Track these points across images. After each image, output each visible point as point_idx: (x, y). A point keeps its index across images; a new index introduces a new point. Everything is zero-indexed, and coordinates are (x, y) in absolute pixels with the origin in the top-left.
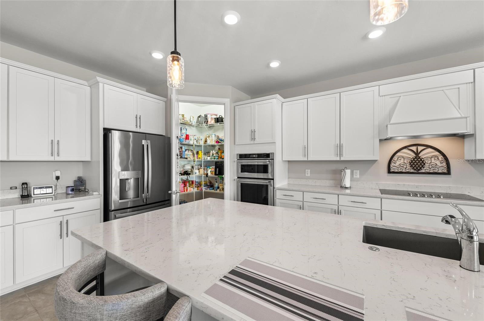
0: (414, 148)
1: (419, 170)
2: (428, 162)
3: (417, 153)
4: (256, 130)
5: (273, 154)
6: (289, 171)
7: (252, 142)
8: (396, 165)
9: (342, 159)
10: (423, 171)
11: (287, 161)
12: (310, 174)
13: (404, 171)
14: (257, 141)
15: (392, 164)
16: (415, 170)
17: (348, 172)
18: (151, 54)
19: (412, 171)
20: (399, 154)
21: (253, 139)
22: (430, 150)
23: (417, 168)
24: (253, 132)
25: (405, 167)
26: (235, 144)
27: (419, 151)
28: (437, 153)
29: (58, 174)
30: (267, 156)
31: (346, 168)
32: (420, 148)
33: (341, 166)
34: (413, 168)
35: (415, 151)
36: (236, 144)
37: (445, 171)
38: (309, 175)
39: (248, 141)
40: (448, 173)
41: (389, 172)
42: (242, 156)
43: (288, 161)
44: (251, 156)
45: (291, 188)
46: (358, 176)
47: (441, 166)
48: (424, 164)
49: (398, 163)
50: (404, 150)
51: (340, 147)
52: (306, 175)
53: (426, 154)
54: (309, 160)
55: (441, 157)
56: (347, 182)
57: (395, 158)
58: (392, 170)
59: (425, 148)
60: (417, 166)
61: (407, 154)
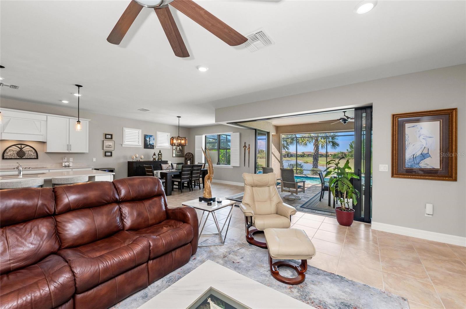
0: (19, 146)
1: (22, 157)
2: (27, 153)
3: (21, 149)
8: (8, 154)
10: (24, 157)
13: (13, 158)
15: (5, 154)
16: (20, 157)
19: (18, 158)
20: (10, 148)
22: (28, 147)
23: (21, 156)
25: (14, 155)
27: (22, 147)
28: (32, 149)
32: (23, 146)
34: (19, 156)
35: (20, 147)
37: (36, 157)
40: (37, 158)
41: (3, 158)
47: (33, 155)
48: (25, 154)
49: (9, 153)
50: (13, 147)
53: (26, 149)
55: (33, 151)
57: (8, 151)
58: (5, 157)
59: (25, 146)
60: (21, 155)
61: (16, 149)
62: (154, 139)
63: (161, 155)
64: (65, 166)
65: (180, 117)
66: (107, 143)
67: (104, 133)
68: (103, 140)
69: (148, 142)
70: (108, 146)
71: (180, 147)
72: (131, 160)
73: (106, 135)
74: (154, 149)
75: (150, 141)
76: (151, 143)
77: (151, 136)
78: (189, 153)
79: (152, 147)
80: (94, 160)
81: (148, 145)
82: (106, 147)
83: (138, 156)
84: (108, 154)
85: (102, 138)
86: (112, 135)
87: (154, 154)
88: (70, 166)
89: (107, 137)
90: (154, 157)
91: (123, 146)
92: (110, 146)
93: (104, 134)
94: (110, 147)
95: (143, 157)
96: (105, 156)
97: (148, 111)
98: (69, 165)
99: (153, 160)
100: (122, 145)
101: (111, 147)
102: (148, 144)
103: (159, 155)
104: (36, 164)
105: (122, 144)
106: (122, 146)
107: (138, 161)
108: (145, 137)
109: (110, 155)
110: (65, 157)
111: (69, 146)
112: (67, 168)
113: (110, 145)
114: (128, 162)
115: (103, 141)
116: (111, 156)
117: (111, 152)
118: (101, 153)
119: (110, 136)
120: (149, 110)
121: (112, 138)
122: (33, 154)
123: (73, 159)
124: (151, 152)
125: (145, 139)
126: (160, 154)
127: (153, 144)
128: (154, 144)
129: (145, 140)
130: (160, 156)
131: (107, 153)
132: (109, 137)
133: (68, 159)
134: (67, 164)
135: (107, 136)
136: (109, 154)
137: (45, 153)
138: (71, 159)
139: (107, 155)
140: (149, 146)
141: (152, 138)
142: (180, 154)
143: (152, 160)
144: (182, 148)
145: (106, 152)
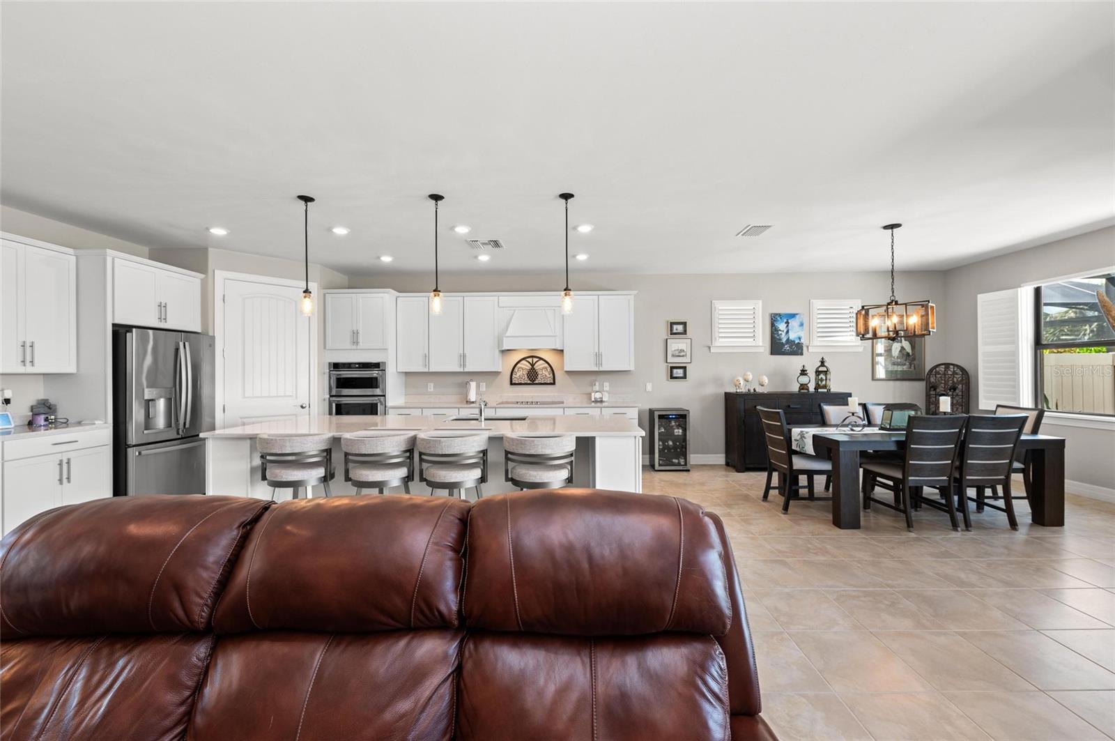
0: (530, 360)
1: (534, 381)
2: (540, 373)
3: (533, 365)
4: (361, 332)
5: (384, 363)
6: (407, 386)
7: (354, 347)
9: (466, 370)
10: (536, 382)
11: (403, 372)
12: (434, 387)
13: (522, 382)
14: (361, 345)
15: (514, 376)
16: (531, 381)
17: (473, 385)
18: (207, 229)
19: (529, 382)
20: (519, 365)
21: (356, 342)
22: (541, 362)
24: (355, 334)
25: (524, 378)
26: (325, 348)
27: (534, 362)
28: (547, 365)
29: (8, 394)
30: (376, 366)
31: (471, 380)
32: (535, 360)
33: (467, 378)
34: (530, 379)
35: (531, 362)
36: (327, 348)
37: (552, 382)
38: (432, 390)
39: (348, 346)
40: (554, 383)
41: (512, 384)
42: (336, 366)
43: (406, 373)
44: (353, 366)
45: (407, 406)
46: (484, 389)
47: (549, 376)
48: (538, 375)
49: (518, 375)
50: (524, 362)
51: (464, 356)
52: (429, 390)
53: (540, 365)
54: (431, 370)
55: (549, 369)
56: (472, 397)
57: (516, 369)
58: (513, 382)
59: (537, 359)
60: (533, 378)
61: (525, 365)
62: (802, 325)
63: (826, 373)
64: (596, 401)
65: (898, 226)
66: (676, 345)
67: (668, 319)
68: (667, 337)
69: (784, 334)
70: (677, 353)
71: (906, 345)
72: (732, 390)
73: (672, 324)
74: (802, 354)
75: (788, 332)
76: (792, 336)
77: (793, 316)
78: (947, 365)
79: (796, 349)
80: (649, 387)
81: (783, 345)
82: (673, 356)
83: (750, 377)
84: (677, 373)
85: (663, 332)
86: (684, 324)
87: (803, 372)
88: (604, 401)
89: (675, 331)
90: (804, 380)
91: (713, 350)
92: (680, 354)
93: (668, 322)
94: (682, 354)
95: (766, 380)
96: (672, 377)
97: (768, 230)
98: (602, 398)
99: (800, 389)
100: (710, 348)
101: (683, 356)
102: (784, 340)
103: (818, 372)
104: (552, 394)
105: (709, 344)
106: (710, 350)
107: (752, 391)
108: (774, 319)
109: (682, 375)
110: (596, 380)
111: (598, 356)
112: (599, 405)
113: (682, 351)
114: (726, 393)
115: (667, 340)
116: (685, 377)
117: (685, 368)
118: (663, 371)
119: (680, 328)
120: (769, 227)
121: (685, 332)
122: (547, 374)
123: (610, 386)
124: (793, 363)
125: (773, 325)
126: (822, 371)
127: (800, 338)
128: (802, 341)
129: (774, 330)
130: (822, 376)
131: (675, 371)
132: (677, 329)
133: (602, 386)
134: (598, 395)
135: (675, 327)
136: (679, 373)
137: (567, 372)
138: (607, 386)
139: (675, 375)
140: (787, 347)
141: (794, 323)
142: (905, 368)
143: (795, 388)
144: (913, 347)
145: (672, 368)
